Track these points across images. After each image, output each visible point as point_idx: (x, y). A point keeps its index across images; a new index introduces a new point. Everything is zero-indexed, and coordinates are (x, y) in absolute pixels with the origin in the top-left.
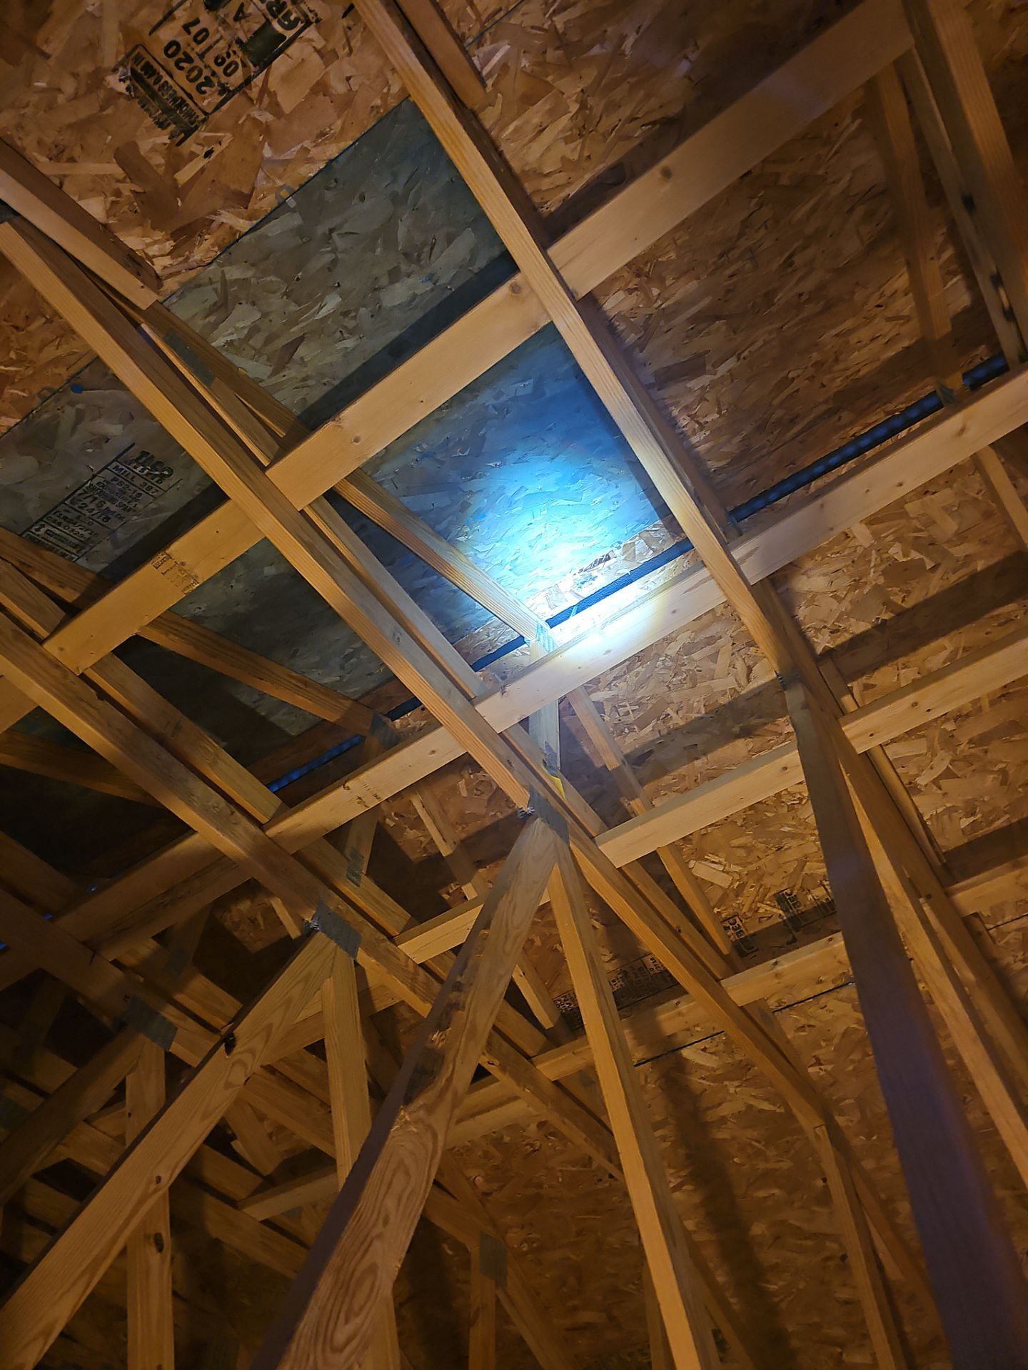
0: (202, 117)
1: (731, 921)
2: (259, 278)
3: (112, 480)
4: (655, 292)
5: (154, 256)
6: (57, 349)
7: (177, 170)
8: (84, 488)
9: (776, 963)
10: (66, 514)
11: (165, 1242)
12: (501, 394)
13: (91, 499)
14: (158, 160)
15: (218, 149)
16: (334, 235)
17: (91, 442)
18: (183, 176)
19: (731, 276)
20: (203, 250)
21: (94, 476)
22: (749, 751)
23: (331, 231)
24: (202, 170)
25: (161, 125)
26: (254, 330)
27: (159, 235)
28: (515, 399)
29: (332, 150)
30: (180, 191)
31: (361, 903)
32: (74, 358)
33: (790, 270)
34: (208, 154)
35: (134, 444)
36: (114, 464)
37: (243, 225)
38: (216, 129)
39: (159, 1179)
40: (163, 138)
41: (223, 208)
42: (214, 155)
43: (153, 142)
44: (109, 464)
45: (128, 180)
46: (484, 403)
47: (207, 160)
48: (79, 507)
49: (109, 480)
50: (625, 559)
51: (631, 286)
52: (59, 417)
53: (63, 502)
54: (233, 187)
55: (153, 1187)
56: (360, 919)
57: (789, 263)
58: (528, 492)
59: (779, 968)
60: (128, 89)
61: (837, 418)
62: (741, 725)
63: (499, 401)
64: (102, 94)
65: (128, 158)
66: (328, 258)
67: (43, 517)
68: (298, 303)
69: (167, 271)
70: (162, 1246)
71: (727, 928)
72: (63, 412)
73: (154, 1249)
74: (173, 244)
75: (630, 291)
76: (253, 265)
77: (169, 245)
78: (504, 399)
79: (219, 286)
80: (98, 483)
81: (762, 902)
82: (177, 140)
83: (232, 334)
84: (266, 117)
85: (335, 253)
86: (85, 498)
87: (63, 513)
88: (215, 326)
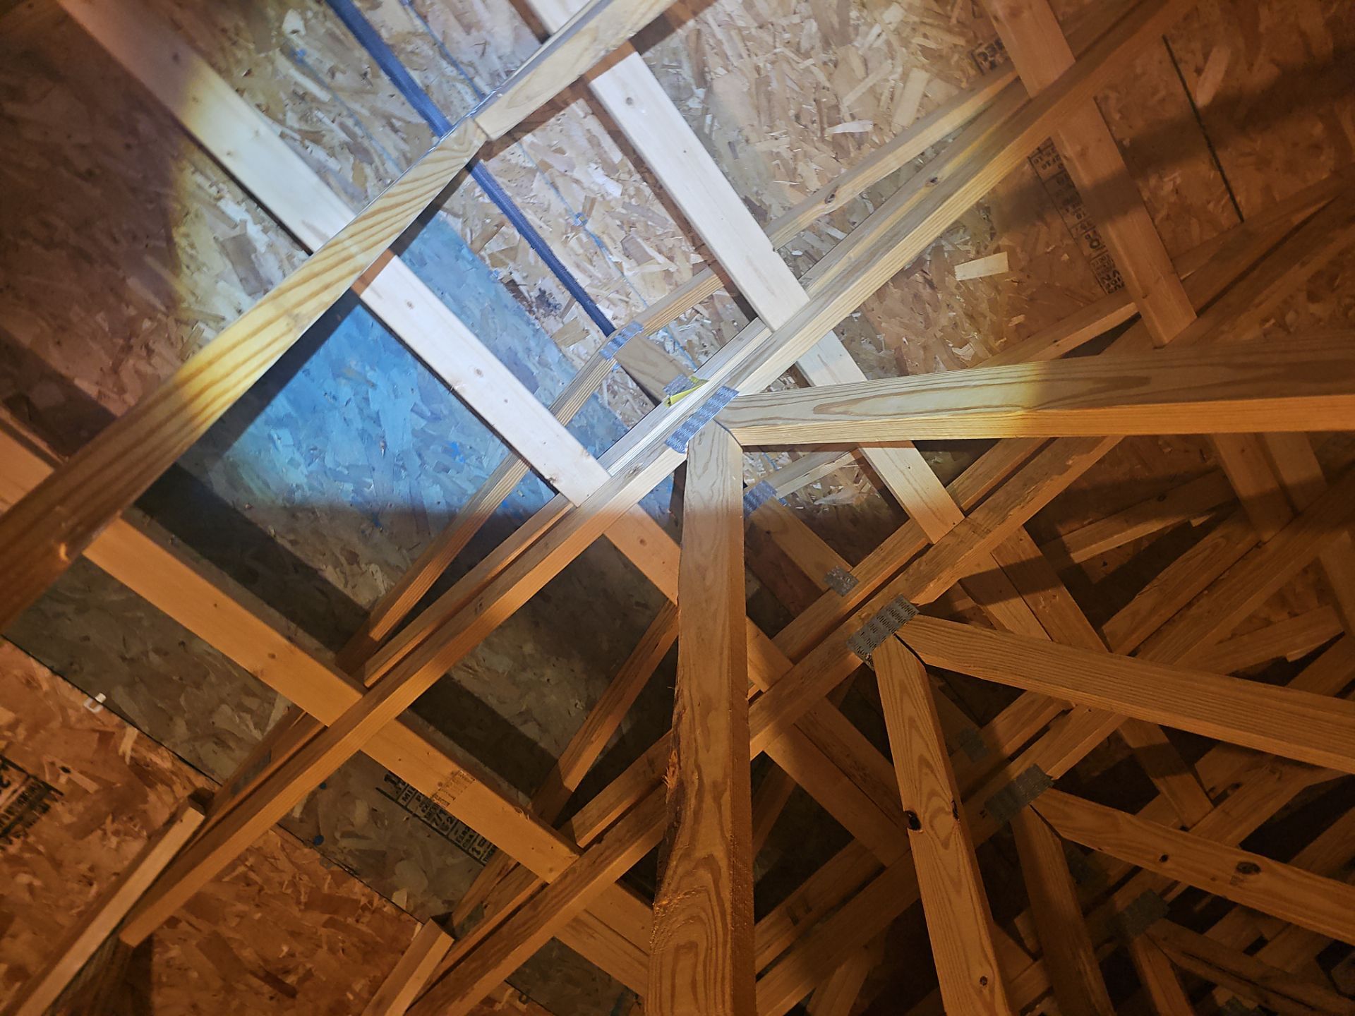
0: (32, 780)
1: (980, 60)
2: (185, 712)
3: (419, 800)
4: (147, 324)
5: (175, 798)
6: (279, 859)
7: (87, 792)
8: (429, 822)
9: (996, 18)
10: (460, 832)
11: (1251, 860)
12: (291, 461)
13: (442, 816)
14: (80, 807)
15: (59, 764)
16: (127, 656)
17: (376, 823)
18: (92, 786)
19: (115, 241)
20: (162, 761)
21: (415, 815)
22: (728, 71)
23: (124, 659)
24: (81, 772)
25: (46, 809)
26: (240, 707)
27: (152, 797)
28: (298, 445)
29: (43, 673)
30: (107, 787)
31: (877, 582)
32: (286, 846)
33: (98, 172)
34: (66, 770)
35: (377, 789)
36: (400, 801)
37: (132, 733)
38: (41, 767)
39: (984, 980)
40: (58, 807)
41: (117, 752)
42: (66, 766)
43: (64, 813)
44: (402, 806)
45: (103, 827)
46: (306, 476)
47: (72, 770)
48: (451, 823)
49: (419, 803)
50: (514, 260)
51: (144, 353)
52: (350, 850)
53: (447, 837)
54: (95, 746)
55: (986, 991)
56: (885, 590)
57: (89, 176)
58: (420, 403)
59: (1000, 14)
60: (18, 837)
61: (294, 37)
62: (694, 87)
63: (302, 460)
64: (27, 855)
65: (82, 830)
66: (153, 657)
67: (464, 851)
68: (206, 675)
69: (188, 785)
70: (1255, 865)
71: (993, 65)
72: (345, 848)
73: (1251, 877)
74: (159, 785)
75: (150, 352)
76: (171, 719)
77: (160, 787)
78: (297, 456)
79: (197, 745)
80: (423, 811)
81: (949, 18)
82: (57, 796)
83: (247, 726)
84: (21, 732)
85: (147, 652)
86: (441, 820)
87: (457, 835)
88: (239, 740)
